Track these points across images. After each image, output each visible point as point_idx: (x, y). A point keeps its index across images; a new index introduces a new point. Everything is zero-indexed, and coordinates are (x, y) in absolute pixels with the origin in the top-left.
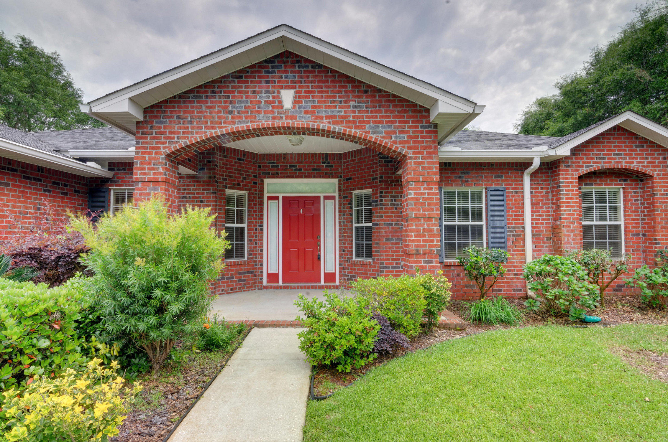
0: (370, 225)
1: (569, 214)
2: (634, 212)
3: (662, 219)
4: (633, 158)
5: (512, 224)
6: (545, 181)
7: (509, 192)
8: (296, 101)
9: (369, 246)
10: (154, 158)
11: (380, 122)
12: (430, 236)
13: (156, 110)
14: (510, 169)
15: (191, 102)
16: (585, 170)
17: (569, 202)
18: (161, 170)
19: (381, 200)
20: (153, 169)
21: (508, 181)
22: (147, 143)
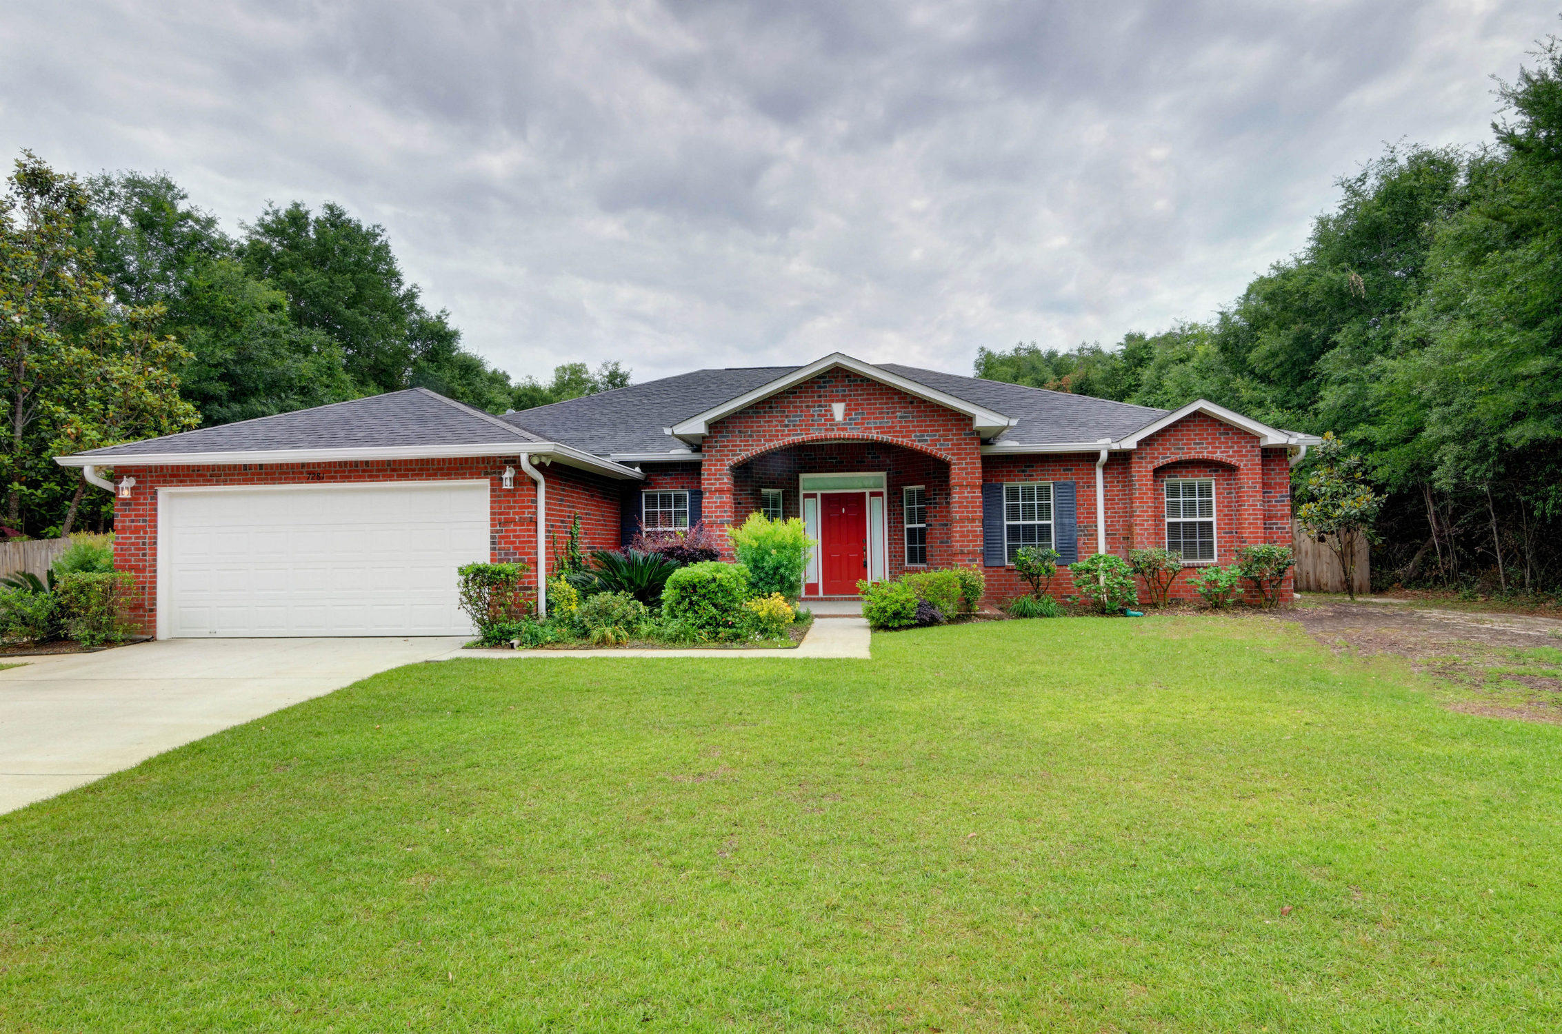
0: (923, 525)
1: (1143, 511)
2: (1227, 506)
3: (1249, 514)
4: (1217, 447)
5: (1083, 522)
6: (1121, 473)
7: (1079, 487)
8: (847, 414)
9: (923, 550)
10: (720, 470)
11: (925, 431)
12: (974, 536)
13: (719, 425)
14: (1082, 461)
15: (750, 417)
16: (1161, 462)
17: (1142, 498)
18: (726, 480)
19: (935, 499)
20: (719, 479)
21: (1078, 474)
22: (712, 456)
